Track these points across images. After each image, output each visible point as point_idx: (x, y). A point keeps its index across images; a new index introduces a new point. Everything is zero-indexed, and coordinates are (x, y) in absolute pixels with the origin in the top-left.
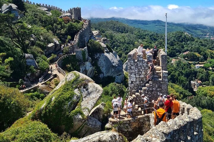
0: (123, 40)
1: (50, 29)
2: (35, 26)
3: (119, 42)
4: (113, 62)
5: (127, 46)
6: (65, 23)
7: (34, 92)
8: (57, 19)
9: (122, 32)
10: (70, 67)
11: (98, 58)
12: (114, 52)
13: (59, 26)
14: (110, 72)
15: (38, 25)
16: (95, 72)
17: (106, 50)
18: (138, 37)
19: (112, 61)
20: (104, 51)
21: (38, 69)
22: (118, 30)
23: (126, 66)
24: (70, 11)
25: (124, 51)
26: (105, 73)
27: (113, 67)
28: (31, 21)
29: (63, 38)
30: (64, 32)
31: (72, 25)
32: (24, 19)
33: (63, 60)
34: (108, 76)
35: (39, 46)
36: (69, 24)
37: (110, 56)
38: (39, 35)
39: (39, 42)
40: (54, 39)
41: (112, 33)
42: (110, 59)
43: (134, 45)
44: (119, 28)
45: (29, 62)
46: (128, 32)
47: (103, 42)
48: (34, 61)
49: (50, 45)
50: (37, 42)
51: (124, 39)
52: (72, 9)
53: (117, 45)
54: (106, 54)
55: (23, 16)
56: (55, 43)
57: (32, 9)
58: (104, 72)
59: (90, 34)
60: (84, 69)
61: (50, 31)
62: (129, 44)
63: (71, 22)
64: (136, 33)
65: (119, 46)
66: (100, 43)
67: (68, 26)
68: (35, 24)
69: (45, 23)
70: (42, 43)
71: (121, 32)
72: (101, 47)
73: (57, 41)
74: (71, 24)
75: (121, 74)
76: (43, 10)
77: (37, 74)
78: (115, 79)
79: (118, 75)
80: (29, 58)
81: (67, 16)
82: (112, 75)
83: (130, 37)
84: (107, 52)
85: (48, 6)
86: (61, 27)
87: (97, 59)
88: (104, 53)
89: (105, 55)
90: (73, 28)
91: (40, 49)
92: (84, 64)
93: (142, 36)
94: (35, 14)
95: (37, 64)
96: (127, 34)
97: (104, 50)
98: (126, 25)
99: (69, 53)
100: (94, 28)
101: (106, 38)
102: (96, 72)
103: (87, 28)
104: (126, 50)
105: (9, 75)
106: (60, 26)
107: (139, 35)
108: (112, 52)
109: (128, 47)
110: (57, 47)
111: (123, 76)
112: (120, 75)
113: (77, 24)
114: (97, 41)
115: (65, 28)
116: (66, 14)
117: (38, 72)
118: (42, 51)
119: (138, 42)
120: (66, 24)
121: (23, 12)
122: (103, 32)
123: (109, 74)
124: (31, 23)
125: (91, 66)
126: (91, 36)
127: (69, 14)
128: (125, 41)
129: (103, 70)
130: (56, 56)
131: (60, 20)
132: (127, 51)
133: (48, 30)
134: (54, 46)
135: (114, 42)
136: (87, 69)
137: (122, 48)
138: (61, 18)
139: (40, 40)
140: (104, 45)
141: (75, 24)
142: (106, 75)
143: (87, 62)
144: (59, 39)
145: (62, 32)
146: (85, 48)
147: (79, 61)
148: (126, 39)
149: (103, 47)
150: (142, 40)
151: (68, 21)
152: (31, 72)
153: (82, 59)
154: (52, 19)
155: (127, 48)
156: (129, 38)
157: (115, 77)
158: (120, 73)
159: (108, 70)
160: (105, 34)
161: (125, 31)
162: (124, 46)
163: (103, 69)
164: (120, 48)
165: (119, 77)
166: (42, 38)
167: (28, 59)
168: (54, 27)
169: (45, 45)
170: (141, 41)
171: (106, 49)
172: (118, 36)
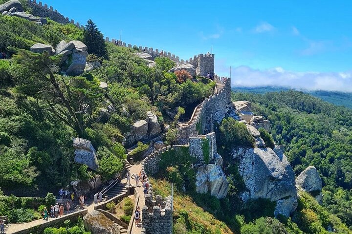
0: (310, 125)
1: (146, 92)
2: (117, 85)
3: (301, 128)
4: (273, 170)
5: (318, 136)
6: (177, 82)
7: (71, 225)
8: (163, 74)
9: (310, 112)
10: (174, 173)
11: (240, 158)
12: (276, 146)
13: (164, 88)
14: (265, 189)
15: (124, 83)
16: (231, 188)
17: (258, 143)
18: (341, 122)
19: (270, 167)
20: (252, 144)
21: (97, 173)
22: (301, 107)
23: (304, 177)
24: (194, 60)
25: (310, 146)
26: (253, 192)
27: (272, 179)
28: (110, 75)
29: (170, 111)
30: (171, 100)
31: (190, 87)
32: (99, 71)
33: (162, 156)
34: (260, 198)
35: (117, 124)
36: (184, 84)
37: (266, 155)
38: (120, 103)
39: (117, 117)
40: (149, 112)
41: (289, 112)
42: (266, 161)
43: (330, 136)
44: (303, 104)
45: (81, 156)
46: (320, 112)
47: (253, 125)
48: (92, 155)
49: (138, 124)
50: (113, 115)
51: (312, 124)
52: (197, 57)
53: (297, 133)
54: (257, 151)
55: (99, 66)
56: (149, 121)
57: (119, 54)
58: (252, 189)
59: (228, 106)
60: (204, 179)
61: (145, 96)
62: (321, 134)
63: (189, 81)
64: (336, 114)
65: (302, 136)
66: (248, 127)
67: (182, 88)
68: (119, 81)
69: (139, 81)
70: (123, 119)
71: (307, 111)
72: (248, 134)
73: (154, 116)
74: (189, 84)
75: (290, 196)
76: (143, 57)
77: (93, 183)
78: (276, 205)
79: (282, 199)
80: (81, 146)
81: (185, 69)
82: (269, 197)
83: (324, 121)
84: (261, 147)
85: (154, 50)
86: (168, 90)
87: (238, 160)
88: (253, 147)
89: (255, 152)
90: (192, 93)
91: (116, 131)
92: (205, 168)
93: (347, 121)
94: (123, 63)
95: (96, 161)
96: (318, 116)
97: (254, 141)
98: (317, 99)
99: (177, 143)
100: (259, 102)
101: (261, 117)
102: (234, 187)
103: (220, 93)
104: (314, 144)
105: (29, 181)
106: (166, 87)
107: (343, 118)
108: (272, 147)
109: (318, 139)
110: (152, 128)
111: (296, 200)
112: (286, 198)
113: (202, 86)
114: (241, 122)
115: (176, 91)
116: (183, 66)
117: (97, 179)
118: (120, 135)
119: (340, 131)
120: (180, 84)
121: (100, 59)
122: (274, 110)
123: (263, 194)
124: (110, 79)
125: (221, 175)
126: (229, 112)
127: (189, 66)
128: (314, 127)
129: (250, 183)
130: (146, 146)
131: (168, 75)
132: (316, 146)
133: (141, 94)
134: (146, 127)
135: (293, 128)
136: (212, 179)
137: (308, 141)
138: (173, 72)
139: (119, 113)
140: (254, 131)
141: (197, 85)
142: (255, 196)
143: (213, 165)
144: (160, 113)
145: (168, 99)
146: (209, 134)
147: (196, 161)
148: (317, 124)
149: (253, 135)
150: (347, 128)
151: (185, 78)
152: (80, 178)
153: (201, 157)
154: (153, 74)
155: (316, 142)
156: (322, 123)
157: (275, 203)
158: (287, 195)
159: (260, 184)
160: (276, 113)
161: (314, 109)
162: (311, 138)
163: (249, 181)
164: (303, 140)
165: (286, 203)
166: (124, 109)
167: (80, 149)
168: (154, 88)
169: (128, 123)
170: (344, 130)
171: (259, 140)
172: (301, 118)
